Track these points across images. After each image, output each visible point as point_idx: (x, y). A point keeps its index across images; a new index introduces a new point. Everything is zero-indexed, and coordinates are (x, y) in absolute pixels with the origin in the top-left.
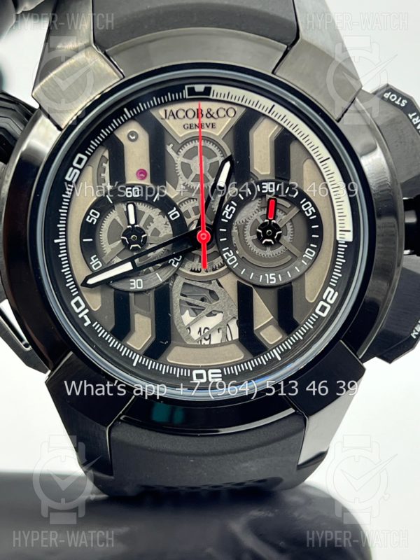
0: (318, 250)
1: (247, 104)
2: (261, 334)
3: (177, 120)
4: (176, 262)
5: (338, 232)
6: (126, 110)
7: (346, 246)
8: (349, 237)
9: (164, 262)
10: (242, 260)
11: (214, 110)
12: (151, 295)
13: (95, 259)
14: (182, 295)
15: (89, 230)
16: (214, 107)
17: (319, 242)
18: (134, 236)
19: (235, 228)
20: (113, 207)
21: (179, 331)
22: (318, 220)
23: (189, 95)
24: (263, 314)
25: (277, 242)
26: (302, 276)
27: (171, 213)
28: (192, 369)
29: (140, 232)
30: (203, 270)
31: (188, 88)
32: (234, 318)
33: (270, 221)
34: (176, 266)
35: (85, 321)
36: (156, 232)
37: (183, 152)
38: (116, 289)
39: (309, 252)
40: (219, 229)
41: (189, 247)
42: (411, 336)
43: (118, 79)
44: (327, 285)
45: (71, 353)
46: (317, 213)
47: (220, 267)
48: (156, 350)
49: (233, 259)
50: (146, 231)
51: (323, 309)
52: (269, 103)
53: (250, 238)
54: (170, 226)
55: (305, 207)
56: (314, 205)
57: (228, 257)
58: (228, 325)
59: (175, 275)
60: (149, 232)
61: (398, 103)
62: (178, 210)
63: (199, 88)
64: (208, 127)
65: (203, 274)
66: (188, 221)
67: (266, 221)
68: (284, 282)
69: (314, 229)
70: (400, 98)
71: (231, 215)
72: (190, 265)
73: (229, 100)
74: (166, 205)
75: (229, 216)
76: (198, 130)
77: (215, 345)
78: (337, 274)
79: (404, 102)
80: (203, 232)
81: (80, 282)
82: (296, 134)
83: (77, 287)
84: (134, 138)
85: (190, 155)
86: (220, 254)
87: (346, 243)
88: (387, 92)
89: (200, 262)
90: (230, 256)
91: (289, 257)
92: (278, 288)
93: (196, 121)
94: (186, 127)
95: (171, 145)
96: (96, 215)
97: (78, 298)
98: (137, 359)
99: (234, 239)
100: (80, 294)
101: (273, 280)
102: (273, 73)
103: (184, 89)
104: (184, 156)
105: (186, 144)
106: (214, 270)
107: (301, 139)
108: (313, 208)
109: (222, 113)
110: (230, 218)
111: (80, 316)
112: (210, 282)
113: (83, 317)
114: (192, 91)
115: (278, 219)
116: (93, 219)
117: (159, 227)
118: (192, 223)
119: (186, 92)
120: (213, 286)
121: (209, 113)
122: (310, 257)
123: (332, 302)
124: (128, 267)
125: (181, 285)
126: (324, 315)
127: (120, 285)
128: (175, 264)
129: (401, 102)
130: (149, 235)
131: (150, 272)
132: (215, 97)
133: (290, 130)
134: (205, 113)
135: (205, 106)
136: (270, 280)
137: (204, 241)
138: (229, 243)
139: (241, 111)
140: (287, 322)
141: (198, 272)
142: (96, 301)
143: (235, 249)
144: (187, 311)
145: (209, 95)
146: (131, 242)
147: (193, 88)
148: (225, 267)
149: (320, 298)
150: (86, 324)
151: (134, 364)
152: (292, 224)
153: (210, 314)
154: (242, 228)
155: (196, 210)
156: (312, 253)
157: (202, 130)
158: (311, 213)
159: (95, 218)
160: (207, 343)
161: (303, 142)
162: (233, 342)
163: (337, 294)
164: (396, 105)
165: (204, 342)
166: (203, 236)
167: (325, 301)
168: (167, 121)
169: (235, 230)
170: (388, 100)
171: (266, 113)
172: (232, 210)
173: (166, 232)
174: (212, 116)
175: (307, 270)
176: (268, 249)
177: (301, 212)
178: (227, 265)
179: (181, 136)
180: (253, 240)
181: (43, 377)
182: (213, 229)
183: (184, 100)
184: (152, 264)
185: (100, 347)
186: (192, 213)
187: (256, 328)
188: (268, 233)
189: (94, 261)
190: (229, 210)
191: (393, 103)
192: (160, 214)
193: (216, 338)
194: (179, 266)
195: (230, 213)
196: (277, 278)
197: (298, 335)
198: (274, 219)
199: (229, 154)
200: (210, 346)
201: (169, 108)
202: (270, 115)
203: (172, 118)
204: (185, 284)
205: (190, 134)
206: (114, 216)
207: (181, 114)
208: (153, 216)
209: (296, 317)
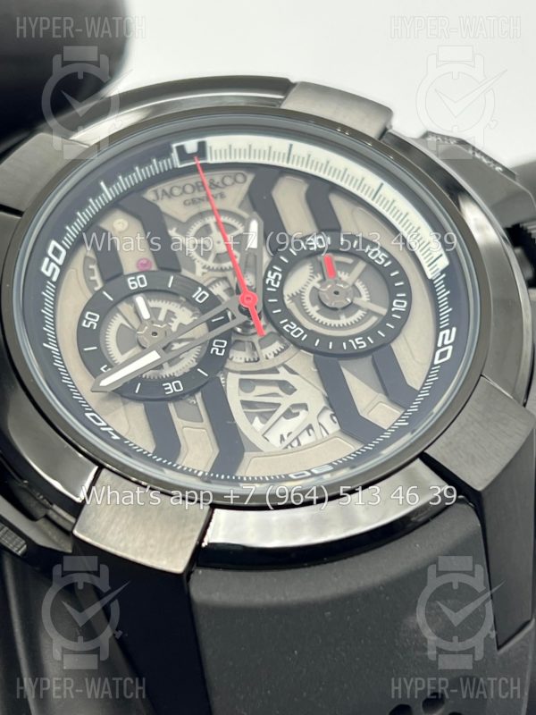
0: (409, 298)
1: (257, 160)
2: (370, 415)
3: (174, 198)
5: (427, 270)
6: (103, 185)
7: (444, 276)
8: (443, 263)
11: (218, 179)
13: (105, 369)
15: (88, 337)
17: (407, 289)
19: (286, 298)
20: (115, 307)
22: (396, 265)
23: (180, 162)
27: (197, 295)
31: (177, 149)
32: (325, 408)
34: (222, 354)
35: (112, 436)
37: (193, 231)
39: (397, 303)
44: (437, 332)
46: (391, 257)
47: (284, 350)
49: (299, 332)
51: (443, 355)
52: (284, 145)
53: (313, 310)
56: (383, 249)
57: (291, 330)
62: (204, 289)
63: (191, 146)
64: (216, 198)
65: (263, 363)
68: (377, 344)
69: (391, 279)
71: (278, 283)
73: (233, 159)
75: (275, 283)
77: (308, 446)
78: (446, 311)
80: (246, 294)
82: (330, 178)
83: (88, 404)
87: (443, 271)
90: (292, 328)
91: (374, 318)
92: (371, 357)
93: (198, 195)
94: (187, 202)
96: (94, 317)
99: (291, 310)
101: (362, 345)
103: (172, 150)
105: (193, 225)
108: (383, 254)
109: (228, 181)
110: (277, 286)
111: (102, 429)
112: (275, 370)
113: (107, 431)
114: (183, 154)
116: (92, 321)
119: (175, 156)
120: (283, 375)
121: (212, 183)
122: (401, 308)
123: (452, 341)
124: (153, 357)
125: (236, 383)
126: (448, 358)
128: (220, 352)
132: (214, 160)
133: (321, 174)
136: (357, 346)
137: (251, 305)
138: (287, 315)
141: (255, 361)
145: (206, 156)
147: (183, 148)
150: (114, 438)
152: (363, 281)
154: (297, 298)
156: (402, 304)
158: (383, 260)
159: (94, 323)
162: (331, 436)
163: (454, 329)
166: (248, 298)
167: (443, 346)
169: (288, 301)
171: (285, 165)
172: (277, 276)
174: (217, 186)
175: (403, 324)
176: (342, 317)
177: (371, 263)
178: (293, 340)
180: (318, 311)
183: (177, 173)
186: (224, 296)
187: (360, 408)
189: (105, 372)
190: (274, 277)
194: (227, 355)
195: (276, 280)
196: (367, 342)
201: (158, 188)
202: (290, 165)
203: (165, 197)
204: (241, 380)
206: (119, 320)
207: (176, 191)
208: (173, 310)
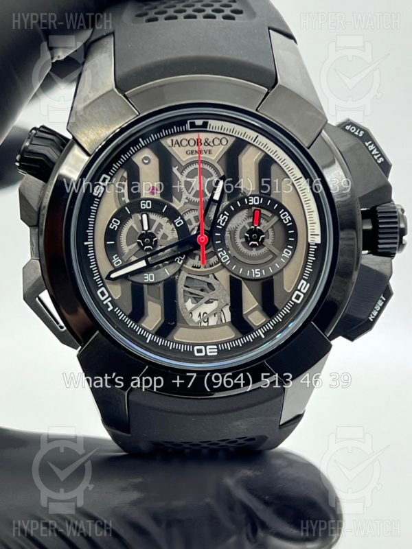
0: (294, 251)
1: (236, 135)
2: (249, 317)
3: (181, 147)
4: (181, 260)
5: (310, 236)
6: (140, 140)
7: (316, 247)
8: (318, 240)
9: (171, 260)
10: (233, 258)
11: (211, 140)
12: (161, 285)
13: (116, 257)
14: (185, 286)
15: (111, 235)
16: (210, 137)
17: (295, 244)
18: (147, 239)
19: (227, 233)
20: (130, 216)
21: (183, 315)
22: (294, 227)
23: (191, 128)
24: (250, 302)
25: (261, 244)
26: (281, 271)
27: (177, 221)
28: (194, 345)
29: (152, 236)
30: (202, 267)
31: (190, 123)
32: (227, 304)
33: (256, 227)
34: (181, 263)
35: (109, 307)
36: (165, 236)
37: (186, 172)
38: (132, 281)
39: (286, 252)
40: (214, 233)
41: (191, 248)
42: (369, 320)
43: (135, 116)
44: (301, 278)
45: (98, 332)
46: (293, 221)
47: (215, 264)
48: (165, 330)
49: (226, 258)
50: (157, 235)
51: (298, 297)
52: (254, 134)
53: (239, 241)
54: (176, 232)
55: (283, 216)
56: (290, 215)
57: (222, 256)
58: (222, 310)
59: (180, 271)
60: (159, 236)
61: (356, 133)
62: (182, 218)
63: (199, 122)
64: (206, 153)
65: (202, 269)
66: (190, 227)
67: (253, 227)
68: (266, 276)
69: (290, 234)
70: (358, 130)
72: (191, 262)
73: (222, 131)
74: (172, 215)
75: (223, 223)
76: (197, 155)
77: (212, 327)
78: (309, 270)
79: (362, 133)
80: (202, 235)
81: (104, 276)
82: (275, 158)
83: (102, 280)
84: (147, 161)
85: (191, 175)
86: (216, 253)
87: (316, 245)
88: (349, 125)
89: (200, 260)
90: (223, 255)
91: (271, 256)
92: (261, 281)
93: (196, 148)
94: (188, 153)
95: (177, 167)
96: (117, 223)
97: (103, 289)
98: (150, 337)
99: (226, 242)
100: (104, 286)
101: (258, 274)
102: (257, 110)
103: (187, 123)
104: (187, 176)
105: (188, 166)
106: (211, 266)
107: (279, 162)
108: (289, 217)
109: (217, 142)
110: (223, 225)
111: (105, 303)
112: (208, 276)
113: (107, 304)
114: (193, 125)
115: (262, 226)
116: (115, 226)
117: (167, 232)
118: (194, 229)
119: (188, 126)
120: (211, 280)
121: (206, 142)
122: (288, 256)
123: (305, 291)
124: (143, 264)
125: (184, 278)
126: (299, 302)
127: (136, 279)
128: (180, 261)
129: (359, 133)
130: (159, 238)
131: (159, 268)
132: (211, 130)
133: (271, 155)
134: (203, 142)
135: (203, 136)
136: (256, 274)
137: (202, 243)
138: (223, 245)
139: (231, 140)
140: (269, 308)
141: (198, 268)
142: (117, 291)
143: (227, 250)
144: (190, 300)
145: (206, 127)
146: (145, 244)
147: (194, 123)
148: (220, 264)
149: (296, 289)
150: (109, 310)
151: (148, 341)
152: (273, 230)
153: (208, 302)
154: (233, 233)
155: (196, 218)
156: (289, 253)
157: (201, 155)
158: (288, 221)
159: (116, 226)
160: (206, 324)
161: (281, 164)
162: (226, 324)
163: (308, 285)
164: (355, 135)
165: (203, 324)
166: (203, 238)
167: (300, 291)
168: (173, 148)
169: (227, 234)
170: (349, 131)
171: (252, 142)
172: (225, 218)
173: (173, 236)
174: (209, 144)
175: (285, 266)
176: (254, 249)
177: (280, 220)
178: (221, 262)
179: (184, 160)
180: (242, 243)
181: (76, 352)
182: (210, 234)
183: (187, 132)
184: (162, 262)
185: (120, 327)
186: (193, 221)
187: (244, 313)
188: (254, 237)
189: (116, 259)
190: (223, 219)
191: (353, 134)
192: (167, 222)
193: (213, 321)
194: (183, 263)
195: (224, 221)
196: (261, 273)
197: (278, 318)
198: (259, 226)
199: (222, 174)
200: (208, 327)
201: (175, 138)
202: (255, 143)
203: (177, 146)
204: (187, 277)
205: (192, 158)
206: (131, 223)
207: (184, 143)
208: (162, 223)
209: (277, 304)
